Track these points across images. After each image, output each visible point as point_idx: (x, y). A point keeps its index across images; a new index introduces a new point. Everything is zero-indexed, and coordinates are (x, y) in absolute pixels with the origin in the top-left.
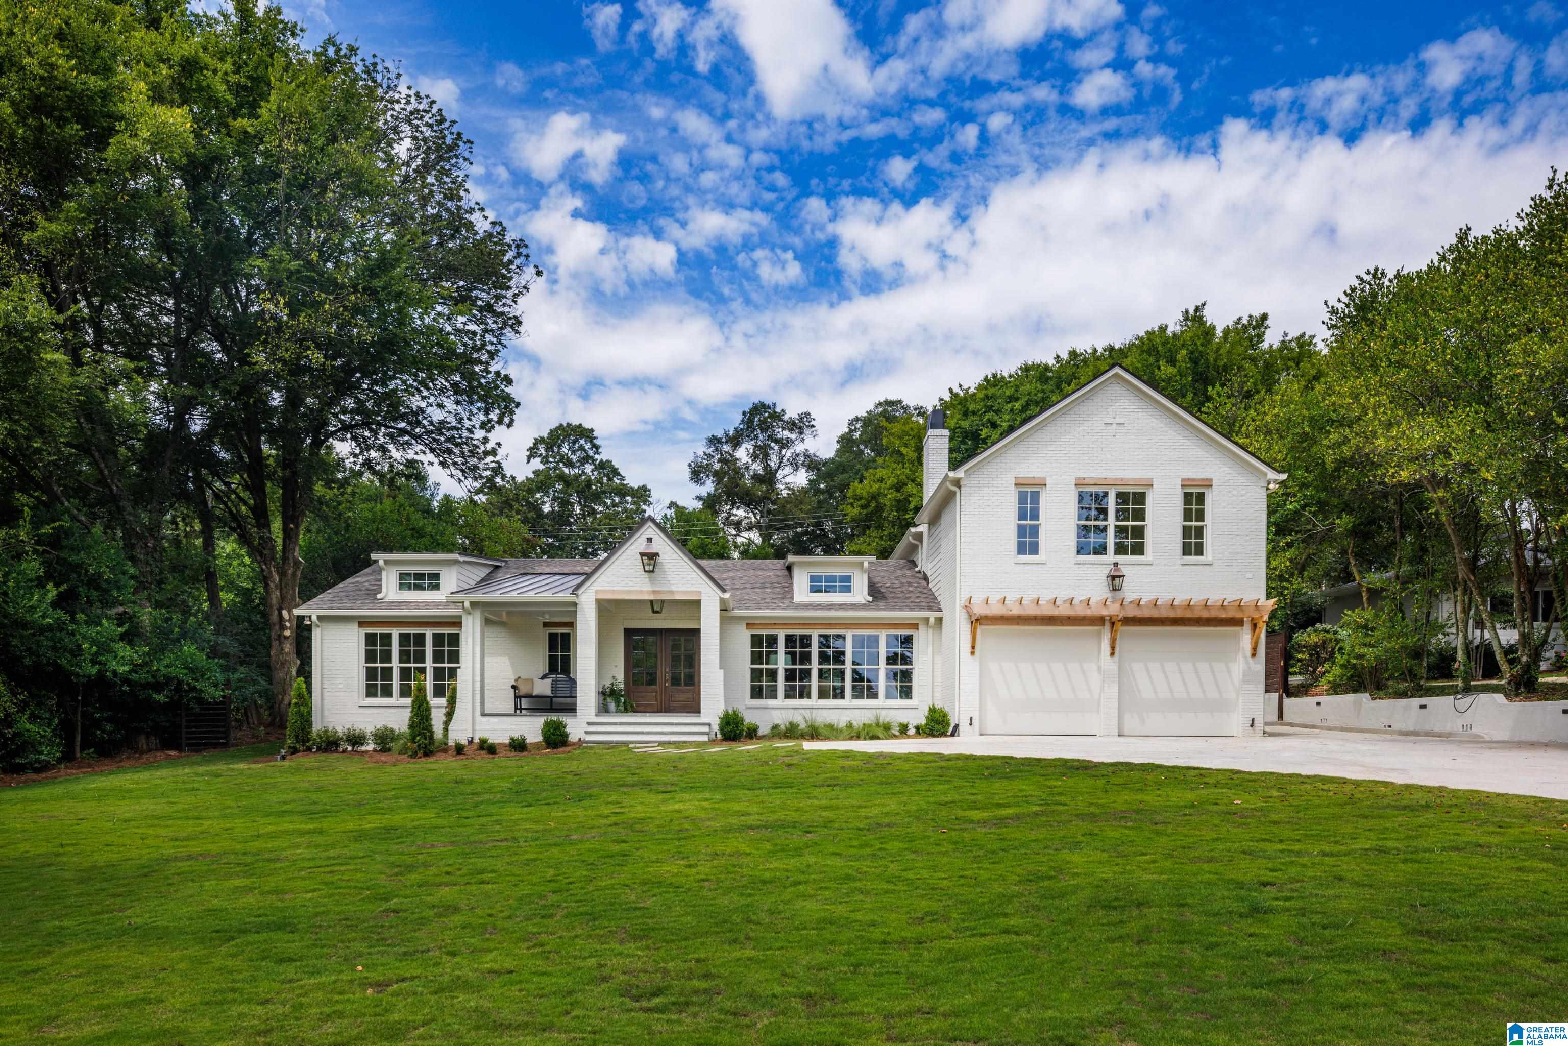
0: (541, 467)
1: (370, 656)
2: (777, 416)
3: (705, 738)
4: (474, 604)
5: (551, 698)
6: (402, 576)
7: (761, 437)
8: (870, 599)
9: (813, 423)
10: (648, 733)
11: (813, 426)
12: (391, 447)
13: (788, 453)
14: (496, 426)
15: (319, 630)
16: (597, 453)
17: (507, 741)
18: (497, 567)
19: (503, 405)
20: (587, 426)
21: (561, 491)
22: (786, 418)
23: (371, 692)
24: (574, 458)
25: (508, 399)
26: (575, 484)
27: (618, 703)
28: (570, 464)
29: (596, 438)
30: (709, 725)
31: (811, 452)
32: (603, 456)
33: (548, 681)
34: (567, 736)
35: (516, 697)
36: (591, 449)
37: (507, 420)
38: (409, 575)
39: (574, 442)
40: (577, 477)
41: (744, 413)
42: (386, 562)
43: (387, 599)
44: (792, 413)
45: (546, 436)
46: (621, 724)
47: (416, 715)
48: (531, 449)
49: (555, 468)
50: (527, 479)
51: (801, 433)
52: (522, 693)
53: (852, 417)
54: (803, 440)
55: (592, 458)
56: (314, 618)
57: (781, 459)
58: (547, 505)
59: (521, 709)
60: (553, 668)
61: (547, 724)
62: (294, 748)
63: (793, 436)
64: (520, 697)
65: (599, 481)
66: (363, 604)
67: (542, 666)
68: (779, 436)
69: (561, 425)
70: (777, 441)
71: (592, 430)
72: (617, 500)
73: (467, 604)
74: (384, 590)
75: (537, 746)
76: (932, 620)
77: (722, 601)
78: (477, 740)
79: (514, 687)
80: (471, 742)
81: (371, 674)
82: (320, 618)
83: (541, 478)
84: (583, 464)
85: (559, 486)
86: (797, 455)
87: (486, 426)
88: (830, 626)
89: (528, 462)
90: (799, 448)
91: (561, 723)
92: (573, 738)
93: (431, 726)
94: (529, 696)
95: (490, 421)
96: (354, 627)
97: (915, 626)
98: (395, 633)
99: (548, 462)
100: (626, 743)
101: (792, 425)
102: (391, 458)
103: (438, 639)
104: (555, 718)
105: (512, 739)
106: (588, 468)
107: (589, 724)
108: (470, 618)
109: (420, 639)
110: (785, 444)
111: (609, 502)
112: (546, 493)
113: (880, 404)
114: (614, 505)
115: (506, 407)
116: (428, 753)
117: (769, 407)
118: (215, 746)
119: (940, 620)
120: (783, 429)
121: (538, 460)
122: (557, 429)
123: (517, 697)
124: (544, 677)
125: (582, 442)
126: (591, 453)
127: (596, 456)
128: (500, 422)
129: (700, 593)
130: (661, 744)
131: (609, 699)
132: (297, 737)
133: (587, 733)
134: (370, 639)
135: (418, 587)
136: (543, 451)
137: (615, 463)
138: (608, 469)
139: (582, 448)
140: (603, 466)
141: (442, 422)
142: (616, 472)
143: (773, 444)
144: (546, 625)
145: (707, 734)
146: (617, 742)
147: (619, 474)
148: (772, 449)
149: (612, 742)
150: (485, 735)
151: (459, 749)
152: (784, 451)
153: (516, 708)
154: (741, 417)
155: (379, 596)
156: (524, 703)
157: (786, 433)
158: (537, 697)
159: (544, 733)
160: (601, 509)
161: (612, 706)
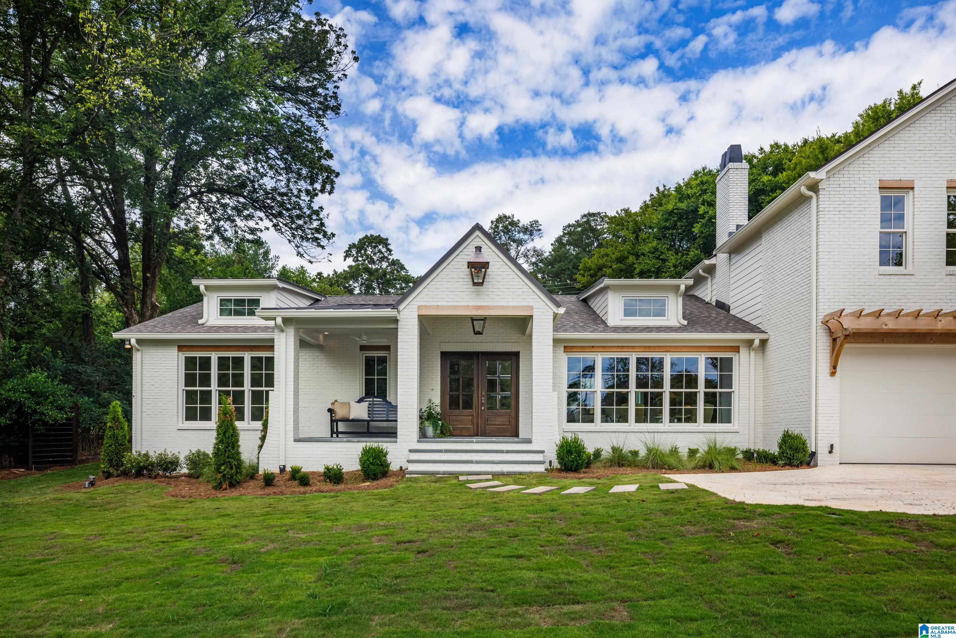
0: (353, 264)
1: (190, 380)
2: (514, 224)
3: (541, 468)
4: (286, 321)
5: (368, 421)
6: (223, 302)
7: (503, 238)
8: (685, 323)
9: (540, 228)
10: (478, 462)
11: (540, 230)
12: (237, 218)
13: (522, 249)
14: (320, 194)
15: (139, 354)
16: (390, 254)
17: (322, 470)
18: (317, 300)
19: (325, 175)
20: (383, 236)
21: (366, 280)
22: (520, 225)
23: (190, 415)
24: (375, 258)
25: (329, 170)
26: (376, 274)
27: (435, 426)
28: (372, 262)
29: (389, 244)
30: (543, 452)
31: (538, 248)
32: (394, 257)
33: (365, 405)
34: (388, 465)
35: (332, 421)
36: (386, 252)
37: (328, 187)
38: (230, 300)
39: (375, 247)
40: (377, 270)
41: (492, 222)
42: (207, 288)
43: (208, 324)
44: (525, 221)
45: (356, 243)
46: (447, 451)
47: (221, 441)
48: (346, 252)
49: (362, 264)
50: (344, 271)
51: (531, 235)
52: (338, 417)
53: (566, 224)
54: (533, 240)
55: (386, 257)
56: (133, 342)
57: (518, 253)
58: (357, 289)
59: (338, 433)
60: (369, 392)
61: (366, 452)
62: (108, 472)
63: (526, 237)
64: (337, 421)
65: (392, 272)
66: (183, 329)
67: (358, 390)
68: (516, 238)
69: (367, 236)
70: (514, 241)
71: (387, 239)
72: (403, 285)
73: (279, 321)
74: (205, 315)
75: (353, 475)
76: (757, 342)
77: (555, 316)
78: (288, 469)
79: (330, 411)
80: (283, 470)
81: (190, 397)
82: (139, 341)
83: (353, 270)
84: (381, 262)
85: (365, 276)
86: (528, 251)
87: (312, 194)
88: (648, 348)
89: (345, 260)
90: (530, 245)
91: (381, 451)
92: (394, 467)
93: (238, 453)
94: (346, 420)
95: (314, 190)
96: (173, 352)
97: (736, 349)
98: (214, 357)
99: (357, 260)
100: (456, 475)
101: (525, 230)
102: (236, 226)
103: (256, 363)
104: (375, 445)
105: (327, 468)
106: (384, 265)
107: (411, 451)
108: (283, 335)
109: (239, 362)
110: (520, 242)
111: (398, 286)
112: (357, 281)
113: (585, 216)
114: (402, 288)
115: (328, 177)
116: (234, 484)
117: (509, 217)
118: (62, 463)
119: (764, 343)
120: (519, 233)
121: (351, 259)
122: (363, 238)
123: (334, 421)
124: (360, 401)
125: (380, 247)
126: (386, 255)
127: (390, 257)
128: (322, 191)
129: (532, 308)
130: (496, 475)
131: (427, 423)
132: (111, 461)
133: (409, 461)
134: (190, 363)
135: (238, 313)
136: (354, 253)
137: (402, 261)
138: (397, 265)
139: (380, 251)
140: (395, 263)
141: (275, 189)
142: (402, 267)
143: (512, 243)
144: (363, 348)
145: (542, 463)
146: (444, 473)
147: (405, 269)
148: (511, 246)
149: (438, 473)
150: (297, 463)
151: (269, 480)
152: (519, 248)
153: (332, 432)
154: (490, 224)
155: (200, 322)
156: (341, 427)
157: (521, 236)
158: (353, 420)
159: (363, 462)
160: (393, 291)
161: (430, 431)
